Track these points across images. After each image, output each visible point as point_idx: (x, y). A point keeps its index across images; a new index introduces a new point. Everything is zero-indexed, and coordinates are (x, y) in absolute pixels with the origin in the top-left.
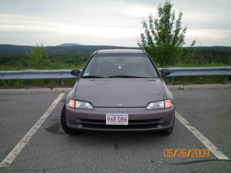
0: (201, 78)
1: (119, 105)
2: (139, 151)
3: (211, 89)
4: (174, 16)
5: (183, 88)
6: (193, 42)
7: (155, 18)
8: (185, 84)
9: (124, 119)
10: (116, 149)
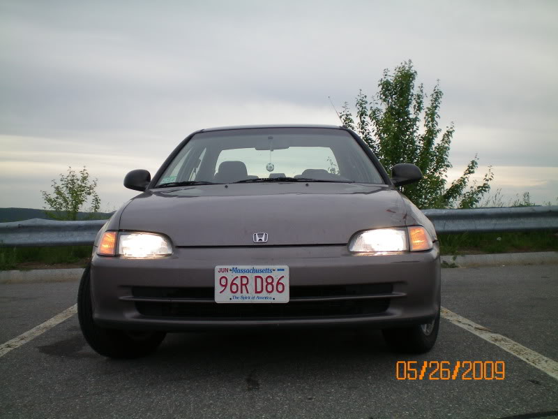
0: (499, 239)
1: (258, 239)
2: (328, 393)
3: (529, 264)
4: (421, 102)
5: (454, 264)
6: (471, 165)
7: (372, 105)
8: (458, 254)
9: (275, 284)
10: (249, 390)
